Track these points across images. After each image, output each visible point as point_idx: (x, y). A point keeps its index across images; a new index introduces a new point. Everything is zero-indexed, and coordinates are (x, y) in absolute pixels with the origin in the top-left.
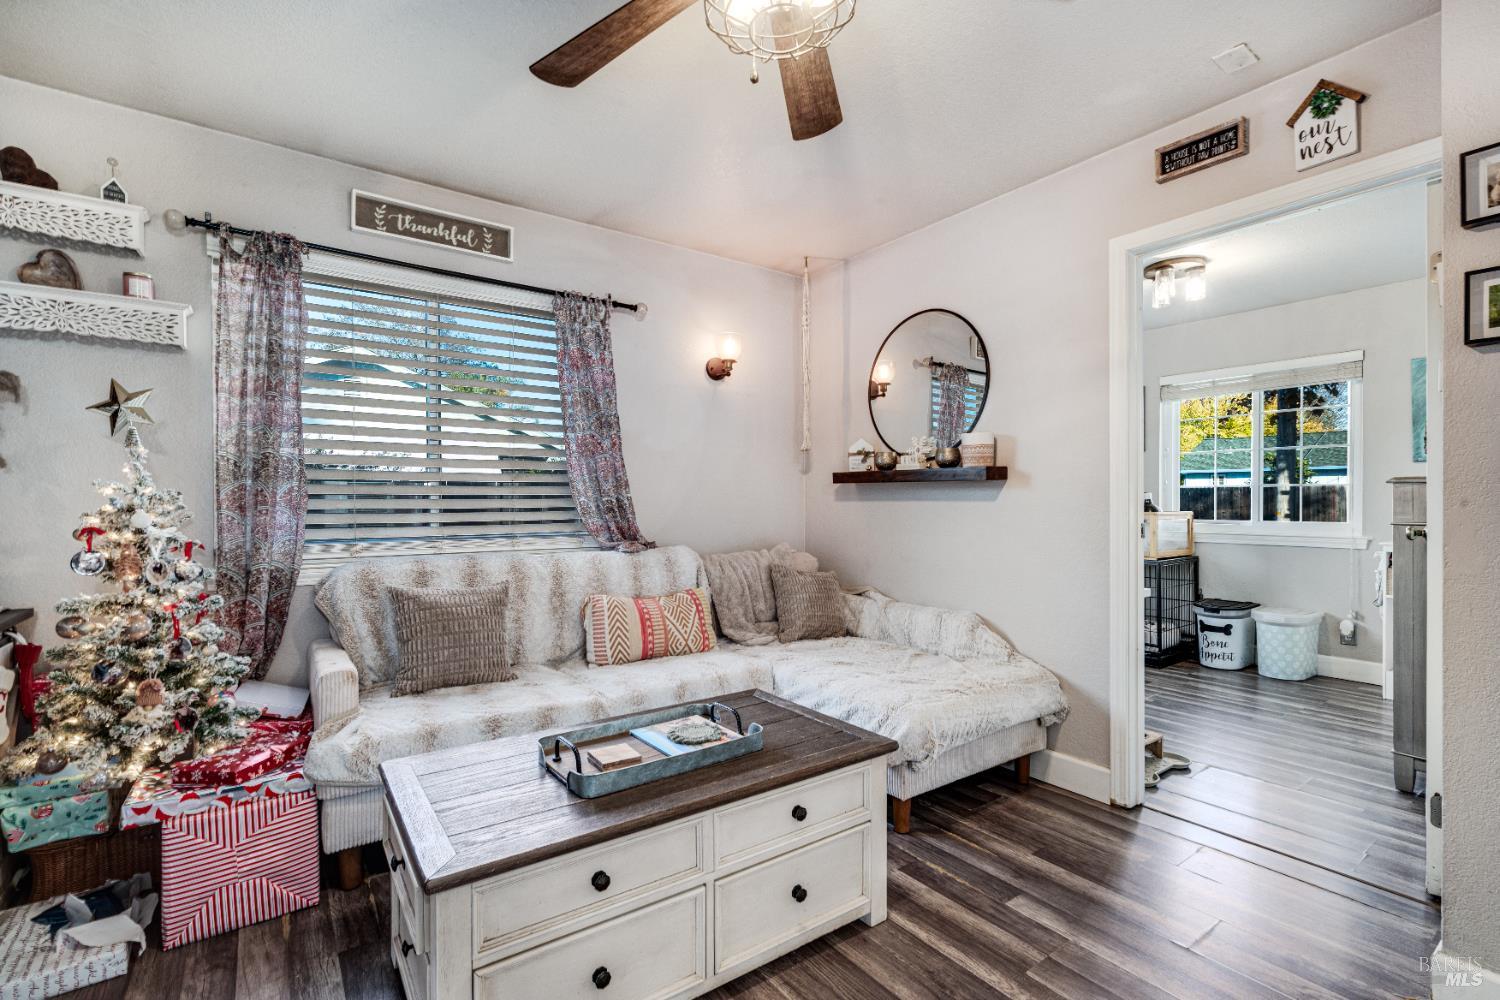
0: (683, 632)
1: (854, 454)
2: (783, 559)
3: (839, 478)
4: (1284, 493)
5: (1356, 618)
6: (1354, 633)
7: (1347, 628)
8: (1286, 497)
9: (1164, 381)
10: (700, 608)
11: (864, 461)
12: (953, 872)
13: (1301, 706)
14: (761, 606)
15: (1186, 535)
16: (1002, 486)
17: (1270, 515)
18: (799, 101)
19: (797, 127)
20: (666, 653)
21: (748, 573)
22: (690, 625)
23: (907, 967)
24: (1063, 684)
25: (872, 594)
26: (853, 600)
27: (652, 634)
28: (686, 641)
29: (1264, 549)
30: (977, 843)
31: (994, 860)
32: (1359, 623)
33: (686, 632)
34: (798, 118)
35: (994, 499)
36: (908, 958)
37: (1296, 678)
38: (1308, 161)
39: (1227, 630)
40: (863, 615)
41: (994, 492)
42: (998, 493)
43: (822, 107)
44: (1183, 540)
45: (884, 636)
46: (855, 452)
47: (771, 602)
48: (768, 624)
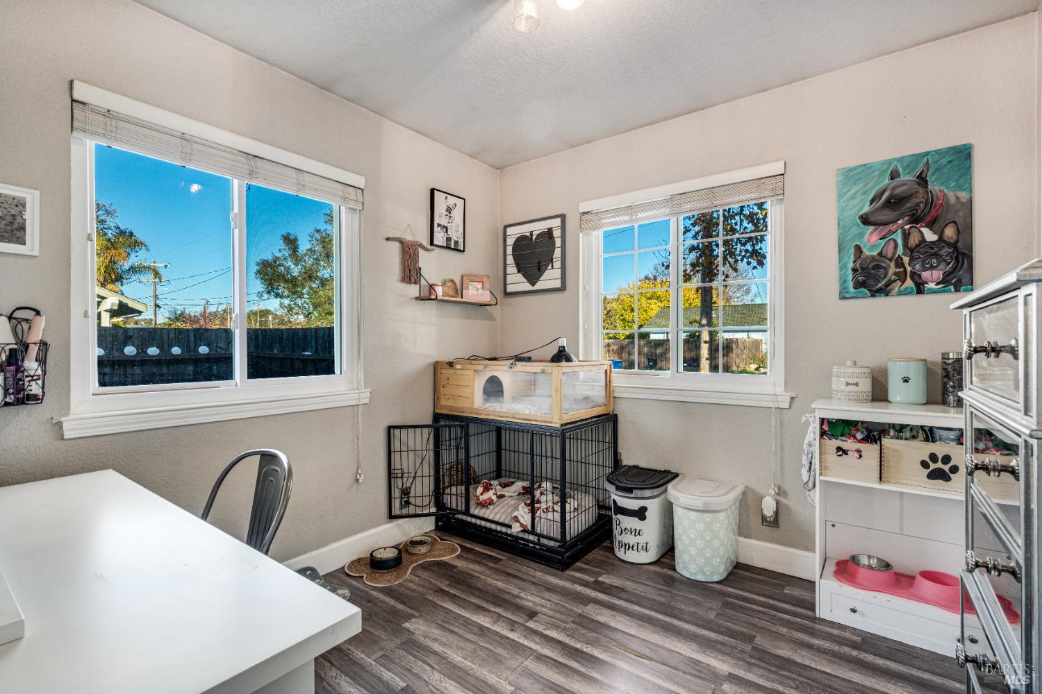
4: (706, 342)
5: (778, 494)
6: (777, 513)
7: (769, 507)
8: (707, 345)
9: (584, 207)
15: (603, 389)
17: (692, 364)
29: (685, 407)
32: (782, 499)
39: (641, 514)
44: (598, 393)
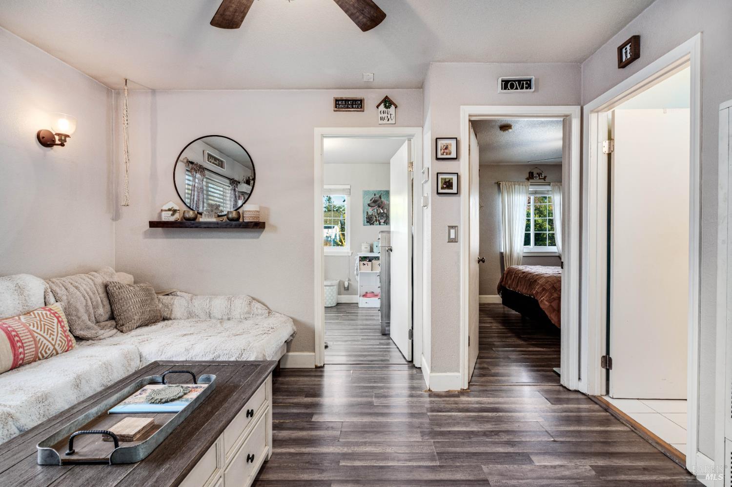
0: (50, 339)
1: (166, 211)
2: (111, 277)
3: (153, 224)
5: (348, 280)
6: (348, 286)
7: (346, 285)
10: (60, 319)
11: (173, 215)
12: (282, 419)
13: (342, 315)
14: (101, 311)
16: (263, 231)
18: (228, 7)
19: (217, 18)
20: (36, 359)
21: (88, 290)
22: (55, 334)
23: (298, 467)
24: (295, 321)
25: (178, 293)
26: (166, 299)
27: (23, 347)
28: (54, 346)
30: (281, 403)
31: (294, 407)
32: (349, 282)
33: (53, 339)
34: (221, 15)
35: (258, 238)
36: (294, 463)
37: (334, 305)
38: (382, 122)
40: (174, 306)
41: (256, 234)
42: (260, 235)
43: (236, 17)
45: (190, 315)
46: (167, 209)
47: (108, 307)
48: (107, 322)
